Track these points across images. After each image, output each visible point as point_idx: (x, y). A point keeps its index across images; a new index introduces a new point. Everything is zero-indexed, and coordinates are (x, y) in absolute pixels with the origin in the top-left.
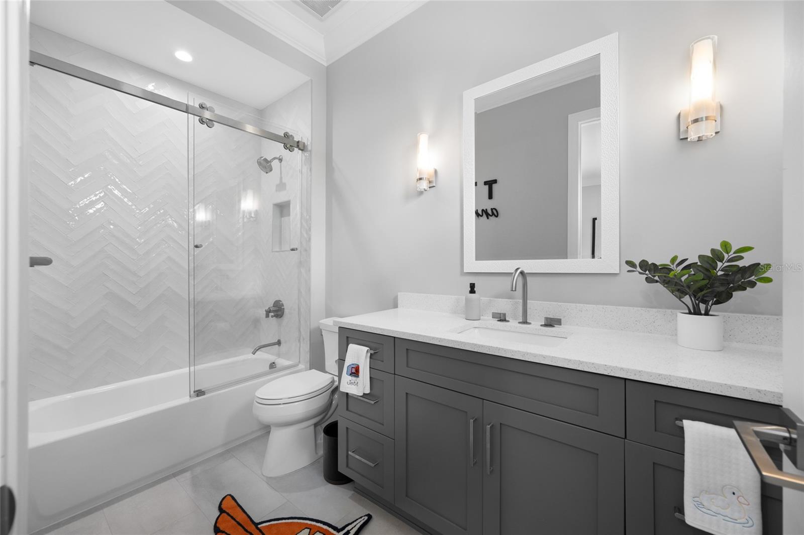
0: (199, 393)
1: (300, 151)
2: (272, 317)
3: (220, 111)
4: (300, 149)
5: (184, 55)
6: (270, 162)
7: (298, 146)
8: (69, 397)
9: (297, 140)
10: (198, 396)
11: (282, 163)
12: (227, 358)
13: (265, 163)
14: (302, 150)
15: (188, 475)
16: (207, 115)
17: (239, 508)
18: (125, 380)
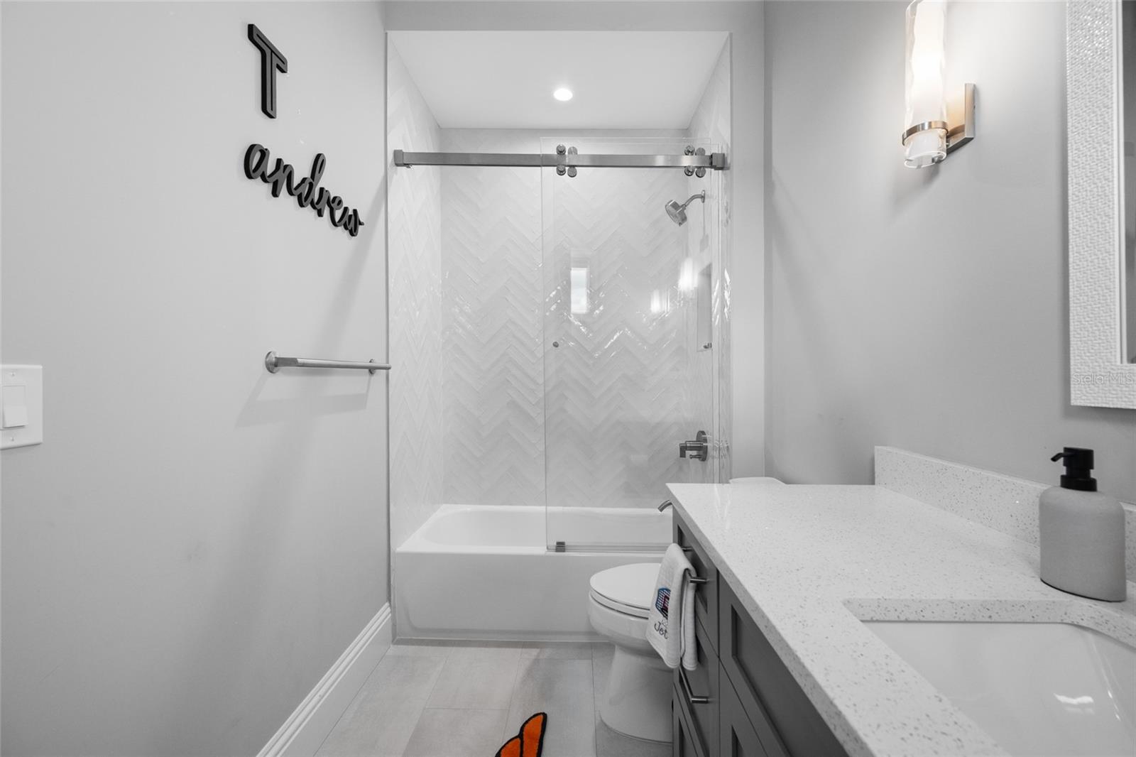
0: (561, 547)
1: (720, 171)
2: (692, 457)
3: (586, 148)
4: (716, 168)
5: (563, 94)
6: (684, 206)
7: (711, 166)
8: (469, 509)
9: (710, 155)
10: (557, 550)
11: (706, 200)
12: (638, 506)
13: (673, 209)
14: (722, 169)
15: (534, 652)
16: (569, 159)
17: (537, 744)
18: (526, 505)
